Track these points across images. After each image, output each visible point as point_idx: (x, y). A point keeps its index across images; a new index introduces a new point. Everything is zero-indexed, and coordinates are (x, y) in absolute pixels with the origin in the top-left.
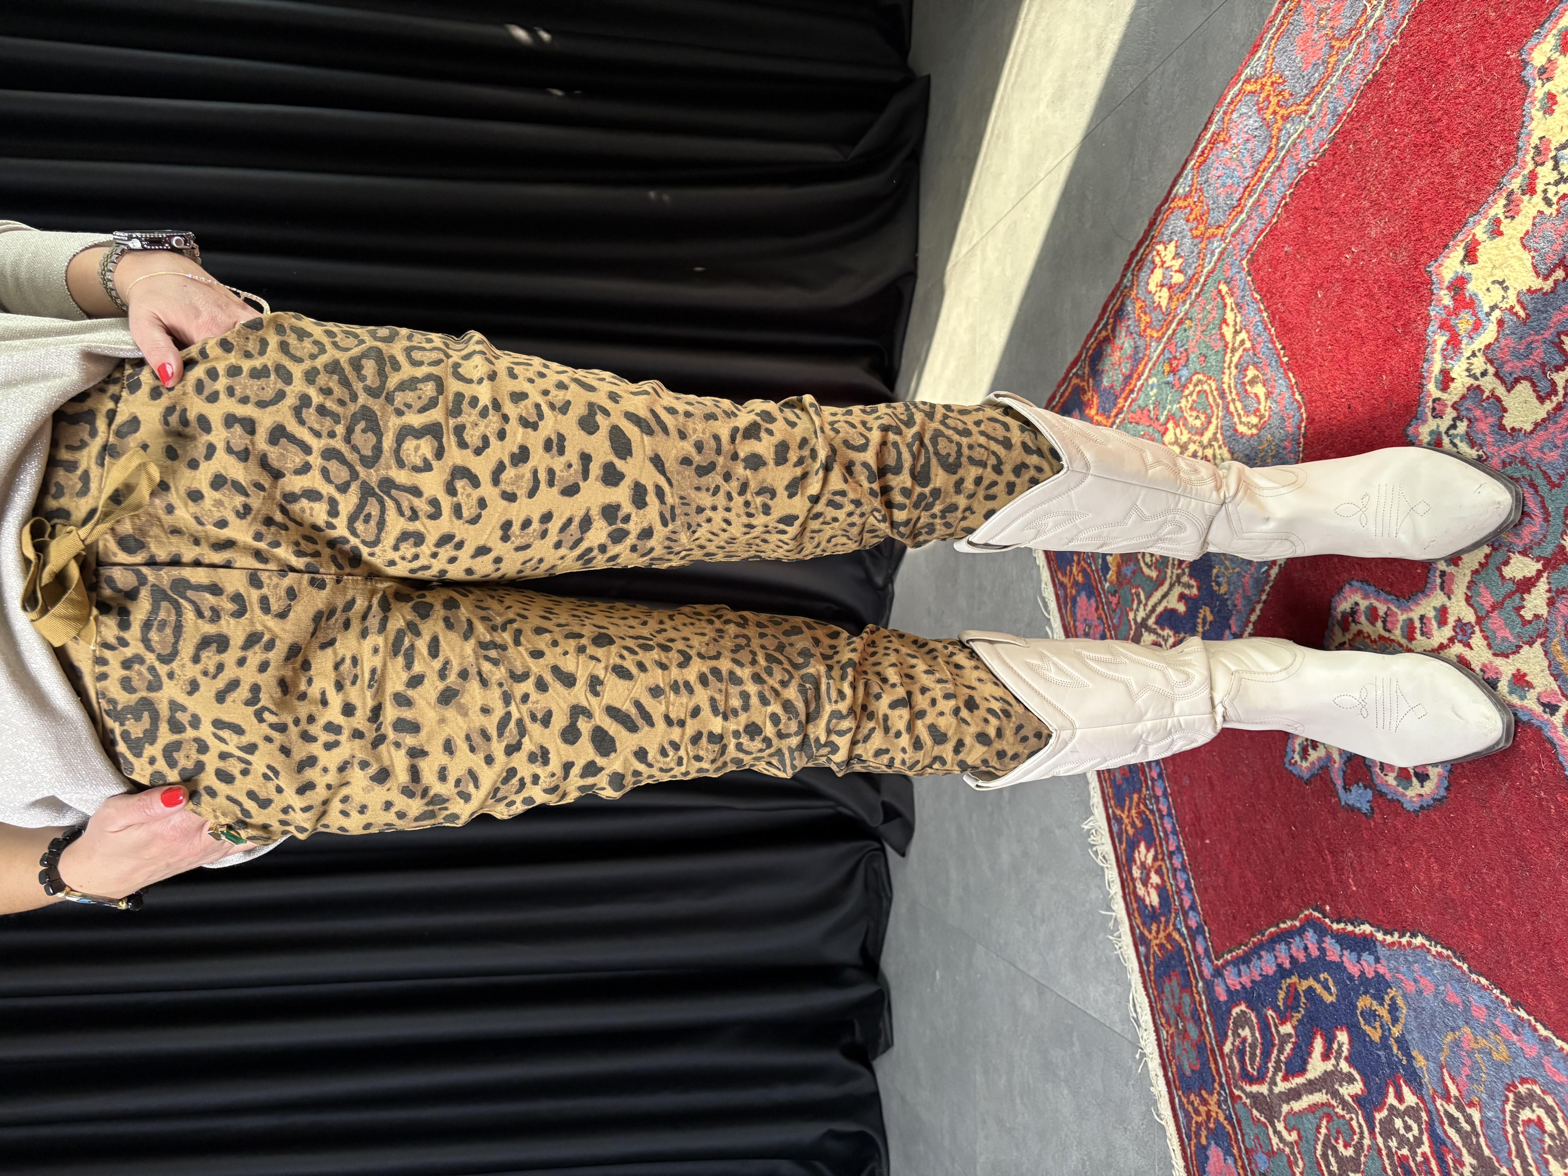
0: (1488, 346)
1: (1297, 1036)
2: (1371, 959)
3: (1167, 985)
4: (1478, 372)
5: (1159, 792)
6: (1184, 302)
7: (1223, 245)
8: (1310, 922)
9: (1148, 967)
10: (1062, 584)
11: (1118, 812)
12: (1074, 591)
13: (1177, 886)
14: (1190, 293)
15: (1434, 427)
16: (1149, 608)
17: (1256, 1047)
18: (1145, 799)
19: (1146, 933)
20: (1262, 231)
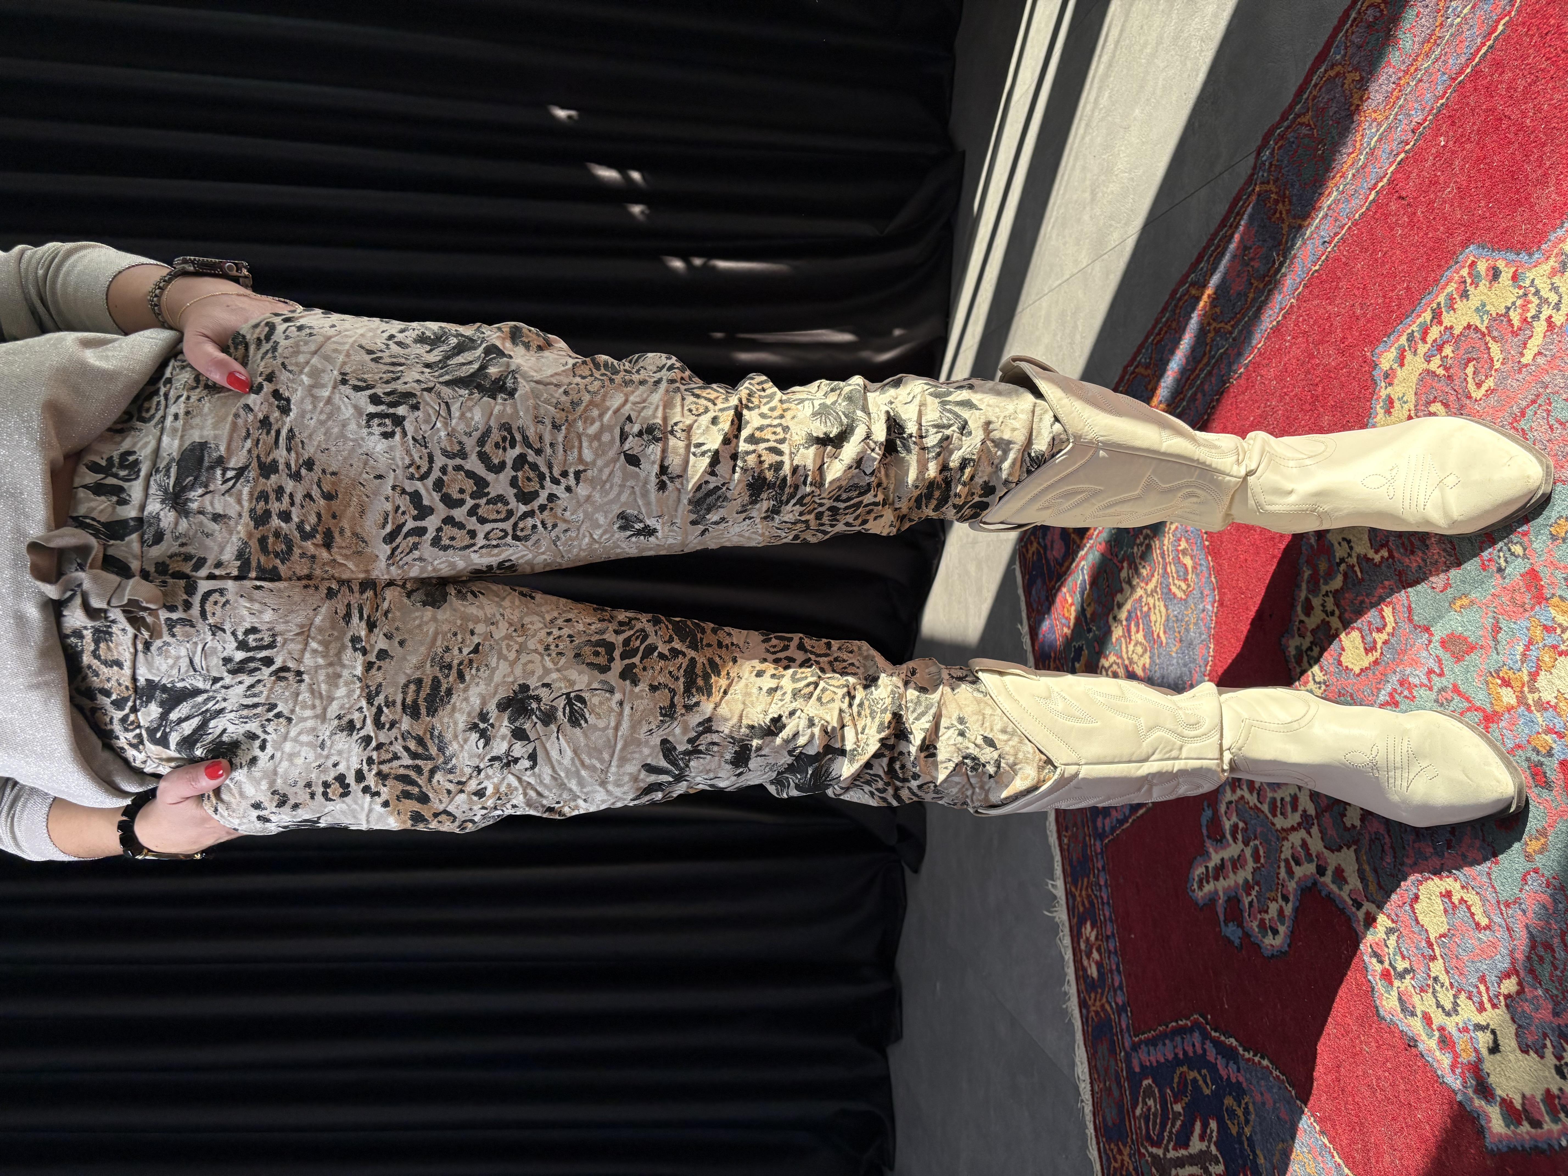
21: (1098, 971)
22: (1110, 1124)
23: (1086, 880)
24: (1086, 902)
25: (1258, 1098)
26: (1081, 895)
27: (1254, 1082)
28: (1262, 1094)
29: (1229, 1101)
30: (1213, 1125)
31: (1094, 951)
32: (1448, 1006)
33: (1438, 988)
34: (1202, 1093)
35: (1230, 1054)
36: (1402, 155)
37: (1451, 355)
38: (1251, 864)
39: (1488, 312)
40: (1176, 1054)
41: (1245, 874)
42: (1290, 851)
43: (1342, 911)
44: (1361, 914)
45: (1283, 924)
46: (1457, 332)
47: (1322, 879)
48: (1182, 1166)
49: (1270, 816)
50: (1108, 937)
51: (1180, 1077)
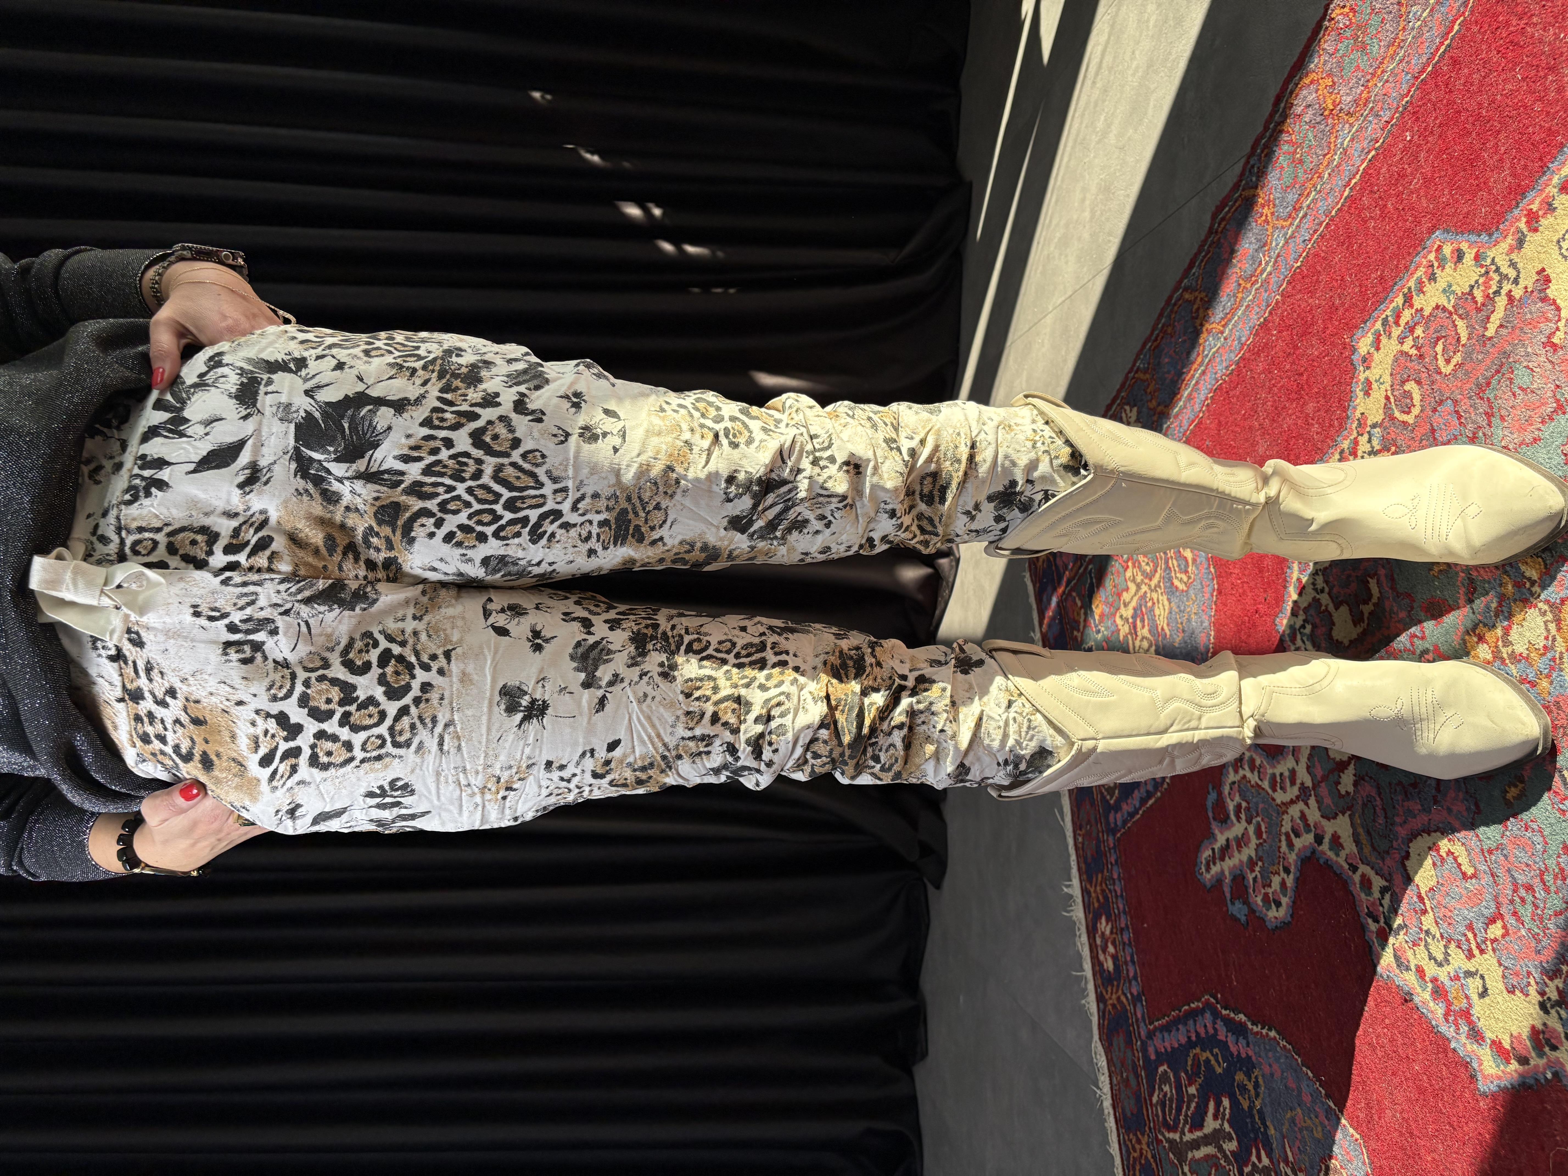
21: (1114, 964)
22: (1129, 1114)
23: (1100, 876)
24: (1101, 897)
25: (1267, 1070)
26: (1096, 891)
27: (1263, 1054)
28: (1270, 1066)
29: (1240, 1077)
30: (1226, 1102)
31: (1110, 945)
32: (1440, 957)
33: (1429, 940)
34: (1214, 1071)
35: (1239, 1030)
36: (1373, 153)
37: (1422, 335)
38: (1254, 841)
39: (1453, 292)
40: (1189, 1038)
41: (1249, 851)
42: (1290, 824)
43: (1339, 876)
44: (1357, 878)
45: (1285, 896)
46: (1426, 313)
47: (1321, 848)
48: (1198, 1148)
49: (1270, 791)
50: (1122, 930)
51: (1194, 1060)
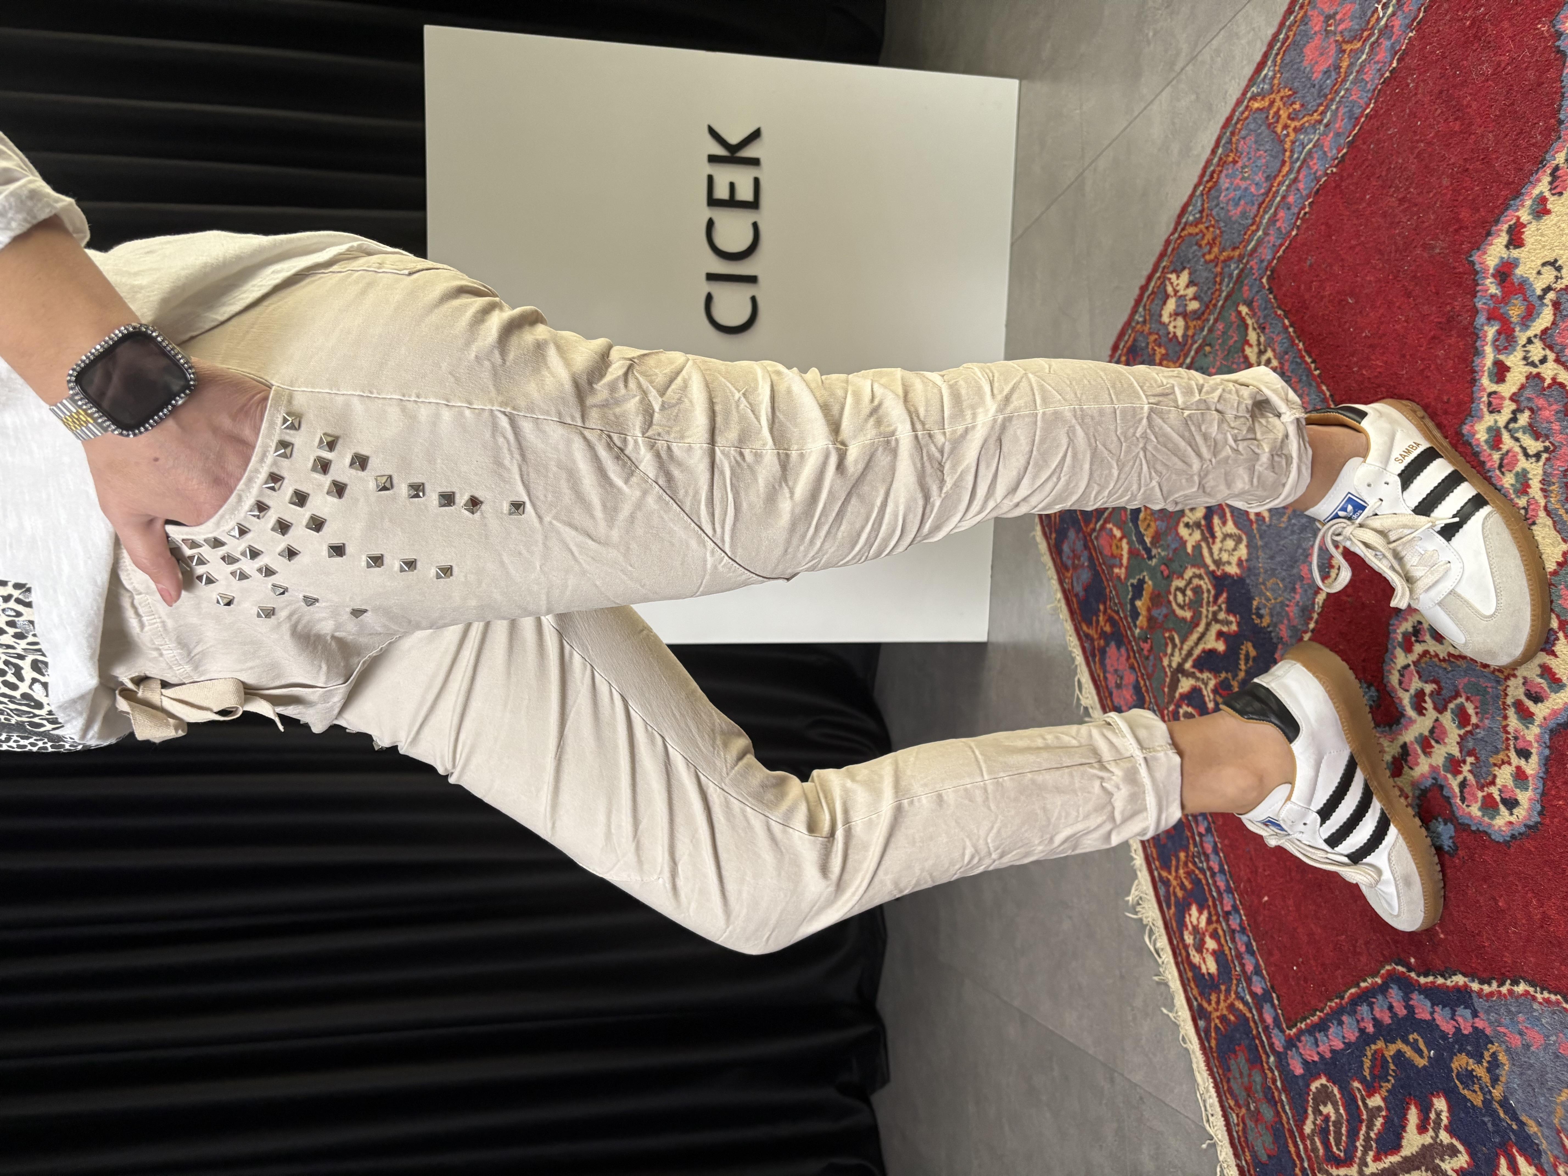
0: (1545, 331)
1: (1388, 1109)
2: (1468, 1013)
3: (1232, 1062)
4: (1536, 359)
5: (1209, 848)
6: (1202, 329)
7: (1241, 266)
8: (1392, 977)
9: (1209, 1043)
10: (1087, 636)
11: (1164, 874)
12: (1102, 642)
13: (1236, 949)
14: (1208, 320)
15: (1491, 423)
16: (1184, 652)
17: (1341, 1124)
18: (1193, 856)
19: (1205, 1005)
20: (1281, 245)
